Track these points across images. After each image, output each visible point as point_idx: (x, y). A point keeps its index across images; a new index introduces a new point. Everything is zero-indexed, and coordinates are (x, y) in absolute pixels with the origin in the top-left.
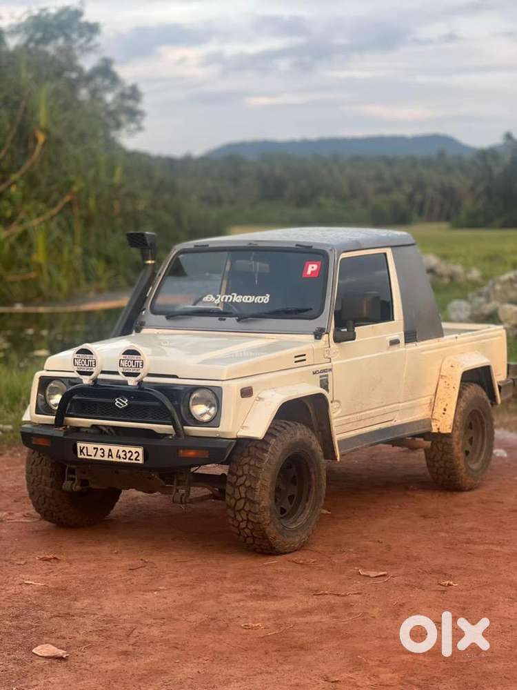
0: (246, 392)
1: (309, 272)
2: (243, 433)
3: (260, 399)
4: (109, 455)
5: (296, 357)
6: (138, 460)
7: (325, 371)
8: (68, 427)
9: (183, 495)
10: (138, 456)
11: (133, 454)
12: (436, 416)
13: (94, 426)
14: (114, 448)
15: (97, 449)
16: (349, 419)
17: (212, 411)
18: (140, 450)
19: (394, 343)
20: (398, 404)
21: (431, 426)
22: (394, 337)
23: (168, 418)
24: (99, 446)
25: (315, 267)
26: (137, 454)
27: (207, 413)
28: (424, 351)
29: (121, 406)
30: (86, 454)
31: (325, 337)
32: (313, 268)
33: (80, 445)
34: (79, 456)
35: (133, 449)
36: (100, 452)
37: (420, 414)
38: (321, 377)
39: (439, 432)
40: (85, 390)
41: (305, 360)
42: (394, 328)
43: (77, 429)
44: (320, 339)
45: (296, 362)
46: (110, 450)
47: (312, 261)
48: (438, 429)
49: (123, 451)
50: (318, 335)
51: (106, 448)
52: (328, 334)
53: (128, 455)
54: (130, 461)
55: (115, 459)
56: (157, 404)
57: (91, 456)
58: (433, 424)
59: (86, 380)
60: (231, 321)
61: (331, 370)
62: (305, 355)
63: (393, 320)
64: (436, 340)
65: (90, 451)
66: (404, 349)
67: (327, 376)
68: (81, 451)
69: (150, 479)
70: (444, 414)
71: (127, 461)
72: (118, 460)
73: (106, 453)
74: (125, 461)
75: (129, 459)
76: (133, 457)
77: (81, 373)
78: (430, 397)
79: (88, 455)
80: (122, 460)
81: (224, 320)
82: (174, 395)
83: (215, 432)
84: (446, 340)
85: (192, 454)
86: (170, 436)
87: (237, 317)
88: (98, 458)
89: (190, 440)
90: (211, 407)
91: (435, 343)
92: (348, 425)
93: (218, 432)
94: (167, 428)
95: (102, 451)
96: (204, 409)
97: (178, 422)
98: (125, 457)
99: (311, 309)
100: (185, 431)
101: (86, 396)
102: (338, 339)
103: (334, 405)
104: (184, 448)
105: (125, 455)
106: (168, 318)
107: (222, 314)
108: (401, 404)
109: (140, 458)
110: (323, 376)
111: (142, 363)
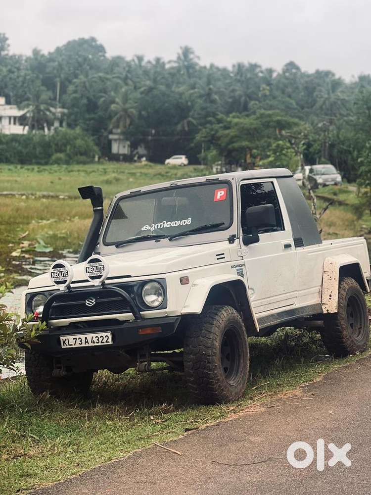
0: (184, 281)
1: (218, 197)
2: (186, 311)
3: (195, 285)
4: (86, 342)
5: (217, 255)
6: (109, 342)
7: (239, 266)
8: (52, 327)
9: (146, 364)
10: (108, 339)
11: (105, 338)
12: (324, 301)
13: (72, 324)
14: (89, 336)
15: (76, 339)
16: (261, 302)
17: (160, 299)
18: (109, 334)
19: (287, 246)
20: (296, 292)
21: (322, 309)
22: (287, 242)
23: (128, 308)
24: (77, 337)
25: (223, 193)
26: (107, 337)
27: (157, 300)
28: (309, 253)
29: (90, 305)
30: (67, 344)
31: (237, 241)
32: (221, 193)
33: (62, 338)
34: (63, 347)
35: (104, 334)
36: (78, 341)
37: (313, 300)
38: (237, 270)
39: (329, 313)
40: (60, 297)
41: (224, 258)
42: (286, 235)
43: (60, 328)
44: (233, 243)
45: (217, 259)
46: (86, 338)
47: (220, 189)
48: (328, 310)
49: (96, 337)
50: (231, 240)
51: (83, 337)
52: (239, 238)
53: (100, 339)
54: (102, 344)
55: (91, 344)
56: (120, 298)
57: (72, 345)
58: (323, 307)
59: (62, 287)
60: (165, 241)
61: (244, 265)
62: (224, 254)
63: (284, 230)
64: (318, 245)
65: (71, 341)
66: (295, 251)
67: (242, 269)
68: (64, 343)
69: (119, 355)
70: (330, 299)
71: (100, 344)
72: (93, 345)
73: (83, 341)
74: (98, 344)
75: (102, 342)
76: (104, 341)
77: (58, 283)
78: (317, 288)
79: (69, 345)
80: (96, 344)
81: (160, 241)
82: (130, 290)
83: (164, 312)
84: (323, 246)
85: (149, 331)
86: (131, 321)
87: (169, 238)
88: (78, 345)
89: (145, 321)
90: (159, 295)
91: (317, 247)
92: (262, 307)
93: (166, 312)
94: (128, 316)
95: (80, 340)
96: (154, 297)
97: (136, 309)
98: (98, 341)
99: (224, 224)
100: (142, 316)
101: (62, 302)
102: (247, 242)
103: (249, 292)
104: (143, 327)
105: (98, 340)
106: (117, 247)
107: (157, 238)
108: (298, 293)
109: (110, 340)
110: (240, 269)
111: (104, 267)
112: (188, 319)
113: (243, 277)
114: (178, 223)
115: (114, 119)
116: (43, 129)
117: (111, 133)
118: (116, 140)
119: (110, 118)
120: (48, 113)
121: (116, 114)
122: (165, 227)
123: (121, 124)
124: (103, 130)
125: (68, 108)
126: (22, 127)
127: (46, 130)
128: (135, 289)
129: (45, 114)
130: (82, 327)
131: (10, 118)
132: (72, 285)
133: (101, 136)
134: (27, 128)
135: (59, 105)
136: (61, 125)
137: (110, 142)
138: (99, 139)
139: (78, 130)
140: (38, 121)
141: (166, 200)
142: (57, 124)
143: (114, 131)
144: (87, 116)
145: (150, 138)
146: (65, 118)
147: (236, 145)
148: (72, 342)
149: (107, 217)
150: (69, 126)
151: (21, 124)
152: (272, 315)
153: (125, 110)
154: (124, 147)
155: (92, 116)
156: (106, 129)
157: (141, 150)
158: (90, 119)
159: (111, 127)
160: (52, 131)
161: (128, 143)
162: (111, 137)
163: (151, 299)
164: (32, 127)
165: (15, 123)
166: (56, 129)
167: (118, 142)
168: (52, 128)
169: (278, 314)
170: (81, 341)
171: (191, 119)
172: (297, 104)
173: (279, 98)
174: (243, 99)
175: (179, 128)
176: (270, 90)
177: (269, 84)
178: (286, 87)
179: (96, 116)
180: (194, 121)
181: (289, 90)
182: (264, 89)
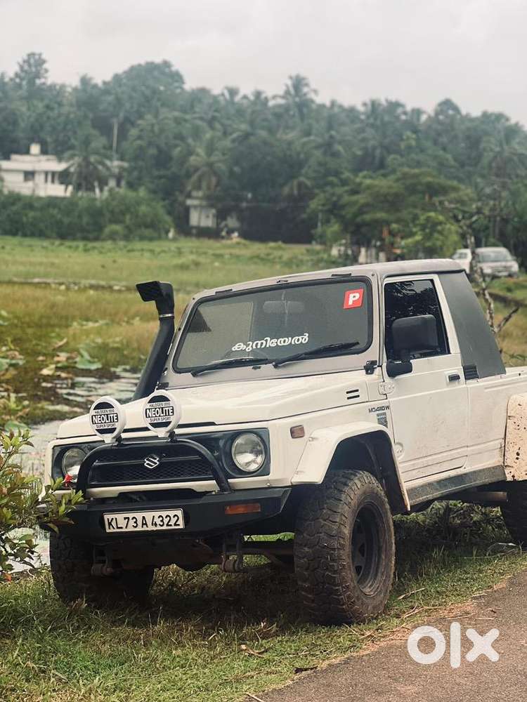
0: (296, 432)
1: (350, 303)
2: (297, 479)
3: (313, 439)
4: (143, 524)
5: (347, 393)
6: (179, 525)
7: (381, 408)
8: (92, 499)
9: (236, 561)
10: (177, 520)
11: (173, 518)
12: (508, 462)
13: (122, 495)
14: (149, 515)
15: (128, 518)
16: (414, 464)
17: (260, 459)
18: (179, 513)
19: (454, 378)
20: (466, 449)
21: (505, 474)
22: (453, 372)
23: (210, 472)
24: (130, 515)
25: (357, 295)
26: (176, 518)
27: (254, 461)
28: (486, 388)
29: (152, 466)
30: (115, 527)
31: (377, 371)
32: (354, 297)
33: (107, 517)
34: (108, 531)
35: (171, 513)
36: (132, 523)
37: (492, 461)
38: (378, 415)
39: (515, 480)
40: (105, 453)
41: (358, 396)
42: (452, 362)
43: (104, 501)
44: (372, 373)
45: (348, 398)
46: (144, 518)
47: (354, 290)
48: (513, 476)
49: (159, 517)
50: (369, 368)
51: (139, 515)
52: (381, 366)
53: (166, 521)
54: (170, 528)
55: (151, 528)
56: (196, 457)
57: (121, 528)
58: (507, 471)
59: (108, 439)
60: (267, 368)
61: (388, 407)
62: (357, 391)
63: (449, 353)
64: (499, 376)
65: (121, 522)
66: (465, 386)
67: (385, 414)
68: (110, 524)
70: (517, 459)
71: (165, 527)
72: (154, 528)
73: (140, 523)
74: (162, 528)
75: (168, 525)
76: (172, 523)
77: (102, 432)
78: (498, 441)
79: (118, 528)
80: (159, 528)
81: (260, 368)
82: (213, 444)
83: (265, 481)
84: (508, 377)
85: (241, 510)
86: (214, 493)
87: (274, 363)
88: (130, 529)
89: (237, 494)
90: (257, 453)
91: (498, 379)
92: (414, 472)
93: (268, 481)
94: (209, 485)
95: (135, 520)
96: (249, 457)
97: (221, 475)
98: (162, 524)
99: (358, 343)
100: (231, 485)
101: (109, 461)
102: (393, 373)
103: (396, 449)
104: (230, 503)
105: (162, 521)
106: (194, 375)
107: (256, 362)
108: (469, 449)
109: (181, 522)
110: (381, 414)
111: (173, 409)
112: (301, 492)
113: (386, 426)
114: (288, 341)
115: (195, 178)
116: (92, 189)
117: (189, 196)
118: (195, 207)
119: (188, 175)
120: (100, 167)
121: (197, 169)
122: (268, 346)
123: (204, 185)
124: (177, 193)
125: (129, 161)
126: (63, 187)
127: (97, 191)
128: (221, 443)
129: (95, 168)
130: (138, 499)
131: (46, 173)
132: (124, 436)
133: (175, 201)
134: (70, 188)
135: (115, 156)
136: (118, 185)
137: (187, 210)
138: (171, 205)
139: (142, 192)
140: (85, 178)
141: (271, 305)
142: (112, 183)
143: (195, 194)
144: (156, 173)
145: (245, 205)
146: (125, 174)
149: (180, 329)
150: (131, 186)
151: (62, 183)
152: (430, 484)
153: (210, 165)
154: (208, 217)
155: (162, 172)
156: (181, 192)
157: (232, 222)
158: (160, 177)
159: (189, 188)
160: (106, 193)
161: (214, 211)
162: (189, 202)
163: (245, 460)
164: (78, 187)
165: (53, 181)
166: (111, 190)
167: (199, 209)
168: (106, 188)
169: (439, 482)
170: (136, 522)
171: (302, 179)
172: (456, 160)
173: (430, 152)
174: (378, 152)
175: (286, 190)
176: (418, 140)
177: (415, 131)
178: (439, 134)
179: (168, 173)
180: (309, 183)
181: (444, 139)
182: (408, 138)
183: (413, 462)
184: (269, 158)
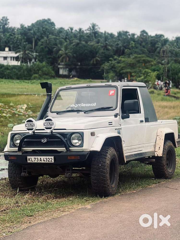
0: (93, 134)
1: (111, 94)
2: (92, 149)
3: (98, 137)
5: (109, 123)
6: (52, 161)
7: (119, 129)
8: (23, 151)
9: (70, 174)
10: (52, 160)
11: (50, 159)
12: (156, 150)
13: (34, 150)
14: (42, 158)
15: (35, 158)
16: (127, 148)
17: (80, 142)
18: (53, 157)
19: (142, 121)
21: (155, 154)
22: (142, 119)
23: (63, 145)
26: (51, 159)
27: (78, 143)
28: (151, 126)
29: (44, 142)
31: (118, 117)
32: (112, 92)
33: (28, 157)
34: (28, 162)
35: (50, 157)
36: (36, 160)
37: (151, 149)
38: (118, 131)
41: (112, 124)
42: (141, 116)
43: (27, 152)
44: (117, 117)
45: (109, 125)
46: (41, 158)
48: (157, 155)
49: (46, 159)
50: (116, 116)
51: (39, 157)
52: (120, 115)
56: (60, 140)
57: (33, 161)
59: (31, 132)
61: (121, 129)
62: (112, 122)
63: (141, 113)
66: (145, 124)
67: (120, 131)
68: (29, 160)
69: (56, 169)
70: (159, 149)
71: (47, 162)
72: (44, 162)
73: (39, 160)
75: (48, 161)
78: (154, 143)
79: (32, 161)
81: (79, 113)
82: (65, 136)
83: (82, 149)
84: (158, 123)
85: (73, 158)
86: (64, 152)
87: (84, 112)
88: (36, 162)
89: (72, 152)
90: (79, 140)
91: (155, 123)
92: (127, 151)
94: (63, 149)
95: (37, 159)
96: (76, 141)
97: (68, 146)
98: (46, 161)
99: (112, 107)
100: (70, 150)
102: (123, 118)
103: (123, 142)
104: (70, 156)
105: (47, 160)
106: (57, 114)
107: (78, 111)
108: (144, 145)
109: (53, 161)
110: (119, 131)
111: (53, 123)
112: (93, 154)
113: (120, 134)
114: (89, 105)
115: (61, 58)
116: (27, 63)
117: (59, 64)
118: (61, 68)
119: (59, 57)
120: (29, 55)
121: (61, 55)
122: (82, 106)
123: (64, 60)
125: (39, 53)
126: (17, 62)
127: (29, 63)
128: (68, 136)
130: (38, 152)
131: (11, 57)
132: (36, 131)
133: (55, 66)
134: (19, 62)
135: (35, 51)
136: (35, 61)
137: (59, 69)
138: (54, 67)
139: (44, 63)
140: (25, 59)
141: (84, 93)
142: (33, 60)
143: (61, 63)
144: (48, 57)
145: (78, 67)
146: (38, 57)
147: (124, 71)
148: (33, 160)
150: (39, 61)
151: (16, 60)
152: (132, 155)
153: (66, 54)
154: (65, 71)
155: (50, 56)
156: (57, 63)
157: (73, 73)
158: (49, 58)
159: (59, 61)
160: (31, 64)
161: (68, 69)
162: (59, 66)
164: (22, 62)
165: (13, 60)
168: (32, 62)
169: (135, 155)
170: (38, 160)
171: (97, 58)
172: (148, 51)
173: (139, 48)
174: (122, 48)
175: (92, 62)
176: (135, 44)
177: (134, 41)
178: (142, 42)
179: (52, 57)
180: (99, 59)
181: (144, 44)
182: (132, 44)
183: (127, 147)
184: (86, 51)
